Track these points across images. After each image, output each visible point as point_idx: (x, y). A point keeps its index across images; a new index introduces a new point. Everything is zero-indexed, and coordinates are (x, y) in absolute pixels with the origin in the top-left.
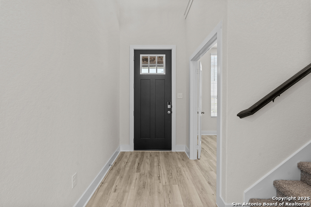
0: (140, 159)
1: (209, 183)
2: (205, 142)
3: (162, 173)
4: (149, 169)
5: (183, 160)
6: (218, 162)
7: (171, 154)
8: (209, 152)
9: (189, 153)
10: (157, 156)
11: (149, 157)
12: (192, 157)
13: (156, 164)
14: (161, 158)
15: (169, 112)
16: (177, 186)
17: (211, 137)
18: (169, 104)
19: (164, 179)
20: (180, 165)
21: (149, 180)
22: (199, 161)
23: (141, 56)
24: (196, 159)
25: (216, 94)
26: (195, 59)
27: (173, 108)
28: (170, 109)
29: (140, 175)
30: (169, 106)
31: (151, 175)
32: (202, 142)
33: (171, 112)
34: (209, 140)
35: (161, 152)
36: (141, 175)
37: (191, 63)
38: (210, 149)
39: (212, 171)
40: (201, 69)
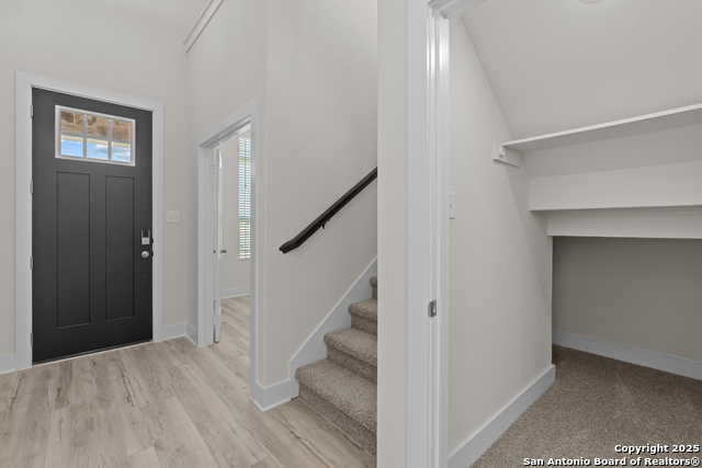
0: (61, 379)
1: (238, 374)
2: (228, 311)
3: (136, 387)
4: (96, 392)
5: (183, 352)
6: (252, 340)
7: (151, 348)
8: (237, 327)
9: (195, 337)
10: (112, 360)
11: (89, 368)
12: (204, 341)
13: (113, 377)
14: (125, 362)
15: (145, 254)
16: (175, 398)
17: (239, 300)
18: (146, 236)
19: (142, 398)
20: (176, 363)
21: (101, 412)
22: (217, 345)
23: (58, 108)
24: (212, 343)
25: (248, 214)
26: (210, 144)
27: (154, 245)
28: (149, 248)
29: (72, 409)
30: (145, 241)
31: (103, 400)
32: (223, 312)
33: (151, 254)
34: (237, 305)
35: (123, 351)
36: (73, 411)
37: (201, 152)
38: (238, 321)
39: (242, 354)
40: (221, 165)
